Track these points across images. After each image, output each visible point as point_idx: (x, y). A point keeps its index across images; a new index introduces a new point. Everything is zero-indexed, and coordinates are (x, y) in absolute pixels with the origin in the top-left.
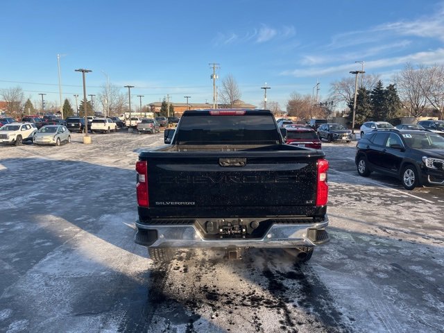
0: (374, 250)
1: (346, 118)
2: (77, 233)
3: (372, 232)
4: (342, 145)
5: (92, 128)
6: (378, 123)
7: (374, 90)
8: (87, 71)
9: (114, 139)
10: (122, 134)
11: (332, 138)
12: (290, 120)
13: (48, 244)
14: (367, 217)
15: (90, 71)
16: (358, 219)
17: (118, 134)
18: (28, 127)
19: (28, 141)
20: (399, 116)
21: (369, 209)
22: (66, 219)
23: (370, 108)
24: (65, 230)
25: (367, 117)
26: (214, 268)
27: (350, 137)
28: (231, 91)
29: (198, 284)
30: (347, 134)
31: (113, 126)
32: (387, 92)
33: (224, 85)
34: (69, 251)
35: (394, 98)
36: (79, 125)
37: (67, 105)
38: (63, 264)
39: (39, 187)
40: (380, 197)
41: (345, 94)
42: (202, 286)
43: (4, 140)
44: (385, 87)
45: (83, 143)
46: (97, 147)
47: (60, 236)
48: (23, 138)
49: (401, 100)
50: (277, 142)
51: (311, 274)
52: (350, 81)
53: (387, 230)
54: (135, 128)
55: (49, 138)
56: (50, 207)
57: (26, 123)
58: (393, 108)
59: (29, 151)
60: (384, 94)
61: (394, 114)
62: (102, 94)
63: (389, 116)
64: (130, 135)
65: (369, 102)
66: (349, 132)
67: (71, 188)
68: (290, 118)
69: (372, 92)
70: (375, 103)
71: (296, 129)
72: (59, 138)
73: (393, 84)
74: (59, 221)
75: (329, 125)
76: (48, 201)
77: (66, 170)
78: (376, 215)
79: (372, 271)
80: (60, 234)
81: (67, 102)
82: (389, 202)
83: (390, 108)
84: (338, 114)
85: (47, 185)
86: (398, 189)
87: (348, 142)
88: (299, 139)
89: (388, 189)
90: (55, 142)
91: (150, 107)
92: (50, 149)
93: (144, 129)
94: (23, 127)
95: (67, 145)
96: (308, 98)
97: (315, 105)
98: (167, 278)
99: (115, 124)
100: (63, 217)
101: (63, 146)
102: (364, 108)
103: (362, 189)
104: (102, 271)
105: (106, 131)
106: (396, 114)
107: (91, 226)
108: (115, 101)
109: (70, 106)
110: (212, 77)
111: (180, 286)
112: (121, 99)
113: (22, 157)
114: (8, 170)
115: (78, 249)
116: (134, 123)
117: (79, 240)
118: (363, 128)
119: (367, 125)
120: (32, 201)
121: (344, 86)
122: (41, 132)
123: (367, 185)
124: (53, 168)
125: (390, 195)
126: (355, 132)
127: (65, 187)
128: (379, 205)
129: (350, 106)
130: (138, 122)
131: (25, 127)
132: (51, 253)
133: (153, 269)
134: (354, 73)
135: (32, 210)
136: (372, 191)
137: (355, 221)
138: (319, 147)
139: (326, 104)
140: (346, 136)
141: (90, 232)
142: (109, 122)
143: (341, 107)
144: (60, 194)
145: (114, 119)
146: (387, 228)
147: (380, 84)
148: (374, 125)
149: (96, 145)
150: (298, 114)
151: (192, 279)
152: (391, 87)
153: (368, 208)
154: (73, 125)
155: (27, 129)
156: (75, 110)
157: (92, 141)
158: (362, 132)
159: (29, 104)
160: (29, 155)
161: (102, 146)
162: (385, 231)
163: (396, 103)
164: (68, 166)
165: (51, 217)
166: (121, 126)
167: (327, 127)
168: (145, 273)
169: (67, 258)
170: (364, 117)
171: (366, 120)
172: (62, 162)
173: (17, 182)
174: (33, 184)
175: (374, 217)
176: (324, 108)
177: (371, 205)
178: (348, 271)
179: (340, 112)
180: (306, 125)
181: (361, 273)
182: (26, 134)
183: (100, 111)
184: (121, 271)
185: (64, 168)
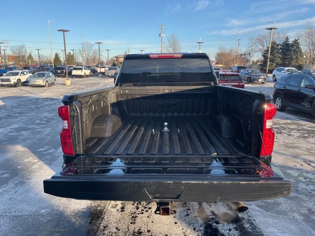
0: (304, 186)
1: (260, 65)
2: (34, 164)
3: (299, 166)
4: (258, 86)
5: (73, 74)
6: (287, 68)
7: (283, 43)
8: (66, 31)
9: (88, 82)
10: (95, 78)
11: (250, 80)
12: (217, 67)
13: (6, 175)
14: (291, 150)
15: (69, 31)
16: (283, 152)
17: (92, 78)
18: (25, 73)
19: (25, 84)
20: (301, 63)
21: (291, 142)
22: (30, 150)
23: (279, 57)
24: (25, 160)
25: (277, 64)
26: (150, 206)
27: (265, 79)
28: (174, 46)
29: (132, 227)
30: (262, 77)
31: (88, 72)
32: (292, 45)
33: (169, 41)
34: (22, 183)
35: (298, 49)
36: (63, 71)
37: (57, 57)
38: (10, 199)
39: (21, 120)
40: (298, 130)
41: (261, 47)
42: (136, 230)
43: (8, 83)
44: (291, 41)
45: (64, 85)
46: (75, 88)
47: (19, 167)
48: (22, 81)
49: (303, 51)
50: (213, 84)
51: (246, 216)
52: (264, 37)
53: (311, 164)
54: (103, 73)
55: (40, 82)
56: (22, 138)
57: (24, 70)
58: (297, 57)
59: (25, 90)
60: (290, 46)
61: (297, 61)
62: (81, 49)
63: (293, 63)
64: (99, 78)
65: (278, 53)
66: (264, 76)
67: (45, 121)
68: (218, 65)
69: (281, 45)
70: (283, 53)
71: (224, 73)
72: (47, 81)
73: (297, 39)
74: (24, 151)
75: (248, 71)
76: (23, 132)
77: (47, 105)
78: (298, 148)
79: (307, 212)
80: (20, 165)
81: (57, 55)
82: (307, 135)
83: (294, 57)
84: (253, 62)
85: (27, 118)
86: (311, 122)
87: (263, 83)
88: (227, 81)
89: (303, 123)
90: (44, 84)
91: (115, 59)
92: (40, 89)
93: (110, 75)
94: (21, 73)
95: (53, 86)
96: (231, 51)
97: (237, 56)
98: (103, 218)
99: (89, 71)
100: (29, 148)
101: (51, 87)
102: (275, 57)
103: (281, 122)
104: (43, 208)
105: (82, 76)
106: (299, 62)
107: (49, 157)
108: (91, 54)
109: (59, 58)
110: (160, 35)
111: (114, 230)
112: (95, 53)
113: (19, 95)
114: (4, 106)
115: (29, 181)
116: (103, 70)
117: (34, 172)
118: (275, 72)
119: (278, 70)
120: (11, 132)
121: (260, 41)
122: (35, 77)
123: (284, 119)
124: (38, 104)
125: (306, 128)
126: (268, 75)
127: (41, 120)
128: (298, 137)
129: (264, 56)
130: (106, 69)
131: (23, 73)
132: (5, 185)
133: (92, 207)
134: (269, 29)
135: (7, 141)
136: (290, 124)
137: (280, 153)
138: (243, 87)
139: (245, 54)
140: (261, 78)
141: (46, 164)
142: (85, 69)
143: (257, 57)
144: (34, 126)
145: (89, 67)
146: (311, 161)
147: (287, 38)
148: (284, 70)
149: (74, 86)
150: (223, 63)
151: (128, 220)
152: (296, 42)
153: (290, 140)
154: (59, 72)
155: (24, 74)
156: (63, 61)
157: (72, 83)
158: (274, 75)
159: (30, 57)
160: (24, 94)
161: (78, 87)
162: (309, 164)
163: (299, 53)
164: (50, 102)
165: (19, 148)
166: (94, 73)
167: (247, 72)
168: (83, 212)
169: (16, 192)
170: (274, 64)
171: (276, 67)
172: (47, 99)
173: (6, 116)
174: (17, 117)
175: (297, 150)
176: (244, 58)
177: (292, 138)
178: (283, 213)
179: (255, 61)
180: (231, 70)
181: (297, 216)
182: (23, 78)
183: (80, 62)
184: (61, 209)
185: (47, 104)
